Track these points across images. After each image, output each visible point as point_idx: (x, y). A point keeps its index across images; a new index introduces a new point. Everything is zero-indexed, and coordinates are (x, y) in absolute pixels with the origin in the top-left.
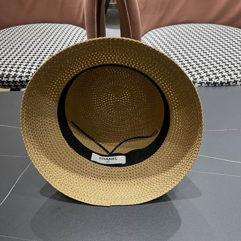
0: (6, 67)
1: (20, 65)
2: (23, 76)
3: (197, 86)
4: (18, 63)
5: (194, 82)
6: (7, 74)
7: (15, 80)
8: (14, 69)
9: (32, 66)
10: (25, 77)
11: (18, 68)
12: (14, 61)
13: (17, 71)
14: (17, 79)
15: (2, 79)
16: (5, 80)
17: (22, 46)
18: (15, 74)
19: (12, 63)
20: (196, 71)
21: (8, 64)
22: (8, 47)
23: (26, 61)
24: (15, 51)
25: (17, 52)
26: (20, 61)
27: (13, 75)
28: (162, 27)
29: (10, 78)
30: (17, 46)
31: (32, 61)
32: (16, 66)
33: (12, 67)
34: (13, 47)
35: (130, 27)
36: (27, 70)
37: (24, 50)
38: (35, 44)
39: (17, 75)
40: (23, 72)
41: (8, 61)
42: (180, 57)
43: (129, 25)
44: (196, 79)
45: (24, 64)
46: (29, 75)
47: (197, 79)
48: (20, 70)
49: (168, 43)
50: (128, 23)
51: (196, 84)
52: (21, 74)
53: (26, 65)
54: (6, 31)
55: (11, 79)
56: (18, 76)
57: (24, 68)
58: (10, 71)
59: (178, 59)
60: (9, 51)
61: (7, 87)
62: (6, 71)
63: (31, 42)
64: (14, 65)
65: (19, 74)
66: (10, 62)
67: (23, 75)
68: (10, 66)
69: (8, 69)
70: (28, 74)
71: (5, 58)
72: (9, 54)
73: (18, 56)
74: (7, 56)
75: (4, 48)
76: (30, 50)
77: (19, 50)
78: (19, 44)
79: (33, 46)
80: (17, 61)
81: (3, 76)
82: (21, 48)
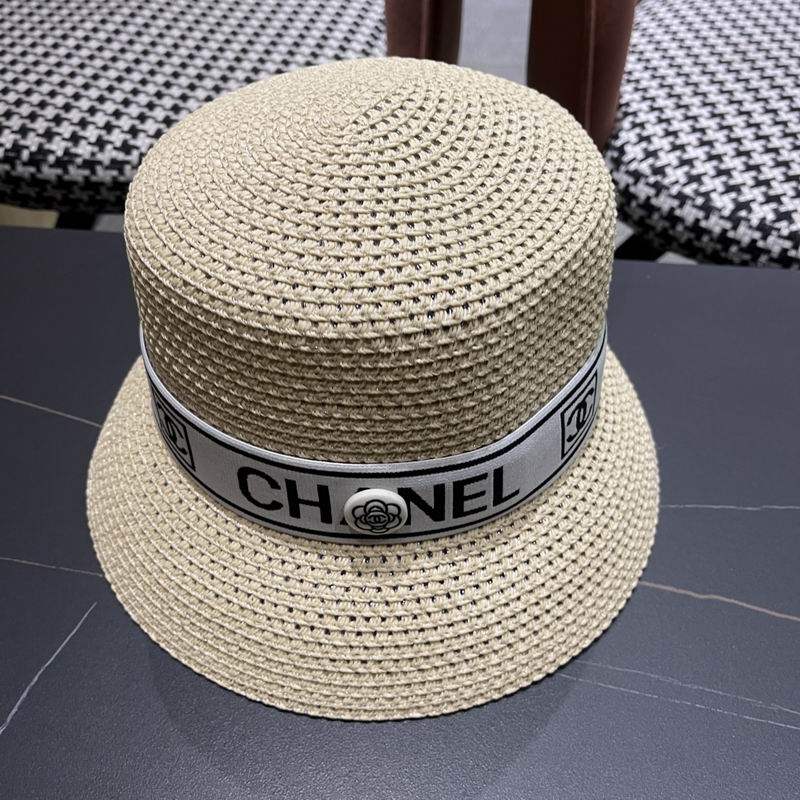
0: (33, 117)
1: (92, 111)
2: (100, 163)
4: (84, 104)
6: (34, 148)
7: (66, 178)
8: (66, 130)
9: (142, 118)
10: (107, 168)
11: (83, 124)
12: (69, 90)
13: (75, 139)
14: (76, 174)
15: (13, 167)
16: (27, 175)
17: (110, 27)
18: (67, 152)
19: (60, 101)
21: (42, 105)
22: (53, 29)
23: (118, 96)
24: (78, 47)
25: (85, 53)
26: (94, 93)
27: (60, 153)
29: (45, 169)
30: (89, 25)
31: (143, 99)
32: (75, 116)
33: (58, 120)
34: (74, 29)
36: (117, 137)
37: (116, 46)
38: (161, 23)
39: (76, 155)
40: (101, 143)
41: (45, 88)
42: (793, 128)
45: (109, 107)
46: (128, 158)
48: (92, 133)
52: (93, 154)
53: (117, 114)
55: (49, 172)
56: (79, 161)
57: (108, 127)
58: (49, 135)
59: (786, 135)
60: (55, 46)
61: (32, 203)
62: (31, 135)
63: (147, 13)
64: (67, 108)
65: (84, 150)
66: (53, 94)
67: (100, 157)
68: (50, 112)
69: (40, 125)
70: (121, 156)
71: (32, 77)
72: (52, 60)
73: (89, 72)
74: (43, 68)
75: (38, 33)
76: (138, 48)
77: (94, 44)
78: (97, 18)
79: (154, 31)
80: (82, 92)
81: (18, 157)
82: (102, 35)
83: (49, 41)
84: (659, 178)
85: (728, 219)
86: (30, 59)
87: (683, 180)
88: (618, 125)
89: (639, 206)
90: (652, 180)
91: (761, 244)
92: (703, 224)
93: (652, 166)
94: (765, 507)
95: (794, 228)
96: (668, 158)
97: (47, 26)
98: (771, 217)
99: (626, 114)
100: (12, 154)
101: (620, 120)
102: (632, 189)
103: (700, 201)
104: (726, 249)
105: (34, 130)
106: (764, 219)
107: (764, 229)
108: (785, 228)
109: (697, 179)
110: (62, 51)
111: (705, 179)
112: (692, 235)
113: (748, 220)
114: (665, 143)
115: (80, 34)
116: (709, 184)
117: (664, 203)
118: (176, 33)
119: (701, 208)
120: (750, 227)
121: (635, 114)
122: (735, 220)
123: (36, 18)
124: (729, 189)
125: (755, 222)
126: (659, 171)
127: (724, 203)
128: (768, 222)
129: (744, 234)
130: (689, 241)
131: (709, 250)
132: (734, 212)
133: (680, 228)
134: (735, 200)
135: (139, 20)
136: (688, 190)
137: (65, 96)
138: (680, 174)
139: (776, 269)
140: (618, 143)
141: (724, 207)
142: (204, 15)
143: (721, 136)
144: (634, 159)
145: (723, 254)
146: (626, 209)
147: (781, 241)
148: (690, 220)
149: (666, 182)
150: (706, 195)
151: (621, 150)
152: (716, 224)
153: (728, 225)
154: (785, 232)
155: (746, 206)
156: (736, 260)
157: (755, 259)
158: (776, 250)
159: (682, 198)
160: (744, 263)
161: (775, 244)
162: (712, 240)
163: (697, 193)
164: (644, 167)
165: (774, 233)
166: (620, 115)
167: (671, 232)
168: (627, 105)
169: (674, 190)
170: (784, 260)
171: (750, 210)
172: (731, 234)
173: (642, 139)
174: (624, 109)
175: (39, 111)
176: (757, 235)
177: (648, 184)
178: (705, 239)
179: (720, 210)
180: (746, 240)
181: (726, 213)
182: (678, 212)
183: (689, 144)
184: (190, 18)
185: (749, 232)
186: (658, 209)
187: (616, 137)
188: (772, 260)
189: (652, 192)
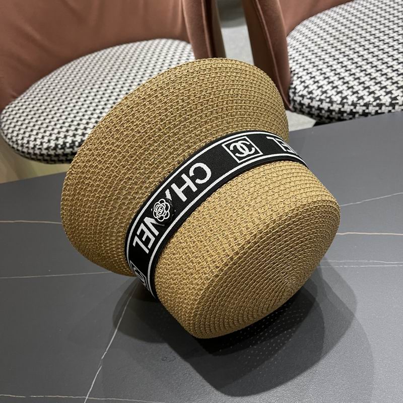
0: (76, 130)
3: (400, 110)
4: (93, 120)
5: (393, 104)
6: (79, 141)
12: (87, 117)
15: (73, 149)
17: (95, 90)
19: (84, 122)
20: (393, 83)
21: (79, 124)
25: (88, 102)
26: (95, 116)
28: (320, 11)
30: (87, 91)
32: (91, 125)
33: (85, 129)
34: (81, 94)
35: (266, 28)
37: (99, 97)
38: (113, 84)
41: (78, 118)
42: (360, 64)
43: (264, 26)
44: (395, 98)
47: (398, 98)
49: (335, 41)
50: (262, 22)
51: (397, 107)
54: (65, 70)
58: (83, 135)
59: (357, 67)
63: (107, 81)
64: (87, 123)
66: (81, 120)
68: (82, 126)
69: (80, 132)
71: (72, 116)
72: (77, 108)
73: (91, 108)
74: (75, 111)
75: (69, 99)
76: (107, 95)
77: (90, 98)
78: (89, 88)
79: (111, 88)
80: (91, 116)
81: (74, 145)
82: (93, 94)
83: (74, 101)
84: (311, 95)
85: (340, 104)
86: (69, 109)
87: (320, 94)
88: (292, 79)
89: (307, 107)
90: (309, 96)
91: (354, 110)
92: (331, 108)
93: (307, 91)
94: (363, 201)
95: (365, 101)
96: (313, 87)
97: (71, 95)
98: (355, 99)
99: (294, 74)
100: (72, 145)
101: (292, 77)
102: (302, 102)
103: (328, 100)
104: (342, 116)
105: (78, 134)
106: (353, 101)
107: (354, 104)
108: (361, 102)
109: (325, 92)
110: (80, 103)
111: (328, 91)
112: (329, 113)
113: (347, 103)
114: (311, 82)
115: (84, 95)
116: (330, 93)
117: (315, 104)
118: (119, 86)
119: (329, 102)
120: (349, 105)
121: (297, 73)
122: (343, 104)
123: (66, 94)
124: (338, 93)
125: (350, 103)
126: (310, 93)
127: (337, 98)
128: (355, 102)
129: (347, 108)
130: (328, 116)
131: (337, 118)
132: (341, 101)
133: (323, 112)
134: (341, 97)
135: (105, 85)
136: (323, 97)
137: (86, 119)
138: (319, 92)
139: (363, 118)
140: (293, 86)
141: (337, 100)
142: (128, 77)
143: (332, 74)
144: (300, 91)
145: (342, 118)
146: (302, 110)
147: (362, 108)
148: (326, 108)
149: (314, 96)
150: (330, 97)
151: (295, 88)
152: (336, 107)
153: (340, 106)
154: (362, 104)
155: (345, 98)
156: (347, 118)
157: (354, 117)
158: (361, 111)
159: (321, 101)
160: (351, 119)
161: (360, 109)
162: (336, 113)
163: (326, 97)
164: (305, 93)
165: (358, 105)
166: (292, 75)
167: (321, 114)
168: (294, 71)
169: (318, 98)
170: (365, 114)
171: (347, 99)
172: (342, 110)
173: (302, 82)
174: (293, 73)
175: (78, 127)
176: (352, 107)
177: (307, 98)
178: (334, 113)
179: (336, 102)
180: (348, 111)
181: (339, 102)
182: (321, 106)
183: (320, 80)
184: (123, 79)
185: (349, 107)
186: (314, 107)
187: (292, 84)
188: (360, 115)
189: (310, 101)
